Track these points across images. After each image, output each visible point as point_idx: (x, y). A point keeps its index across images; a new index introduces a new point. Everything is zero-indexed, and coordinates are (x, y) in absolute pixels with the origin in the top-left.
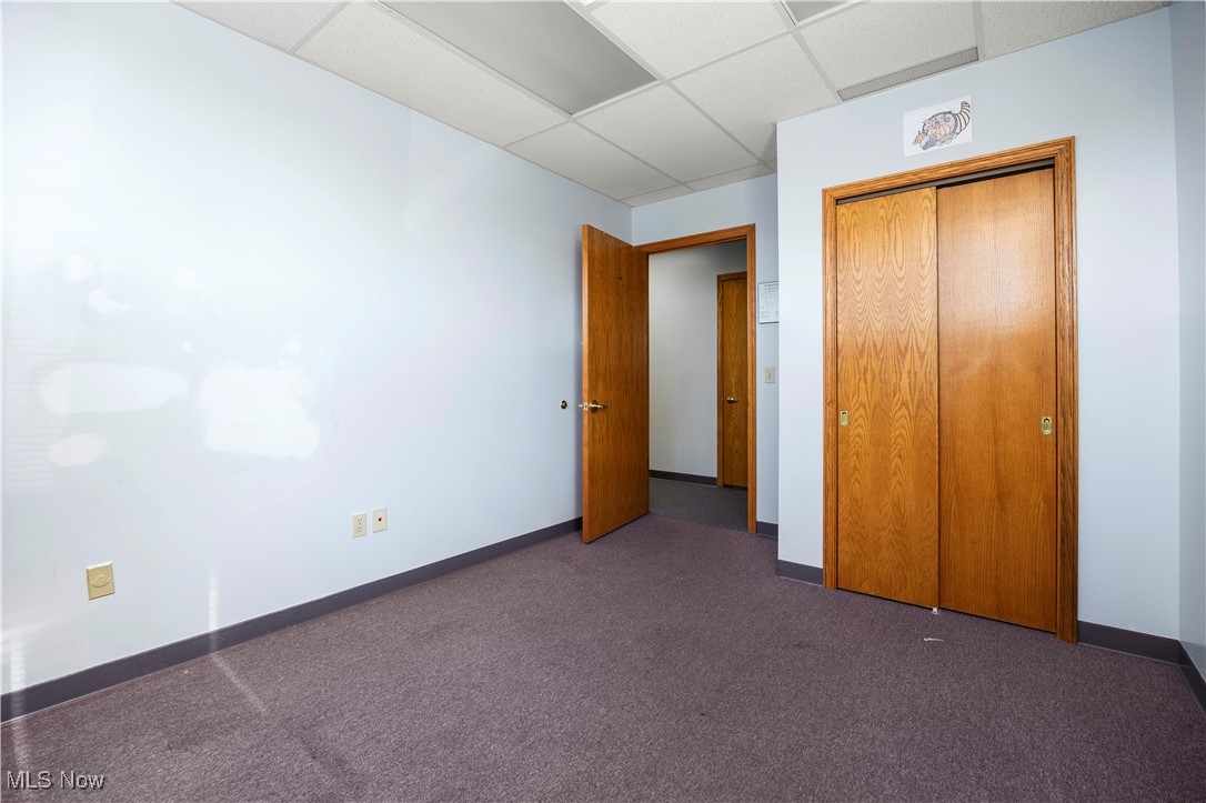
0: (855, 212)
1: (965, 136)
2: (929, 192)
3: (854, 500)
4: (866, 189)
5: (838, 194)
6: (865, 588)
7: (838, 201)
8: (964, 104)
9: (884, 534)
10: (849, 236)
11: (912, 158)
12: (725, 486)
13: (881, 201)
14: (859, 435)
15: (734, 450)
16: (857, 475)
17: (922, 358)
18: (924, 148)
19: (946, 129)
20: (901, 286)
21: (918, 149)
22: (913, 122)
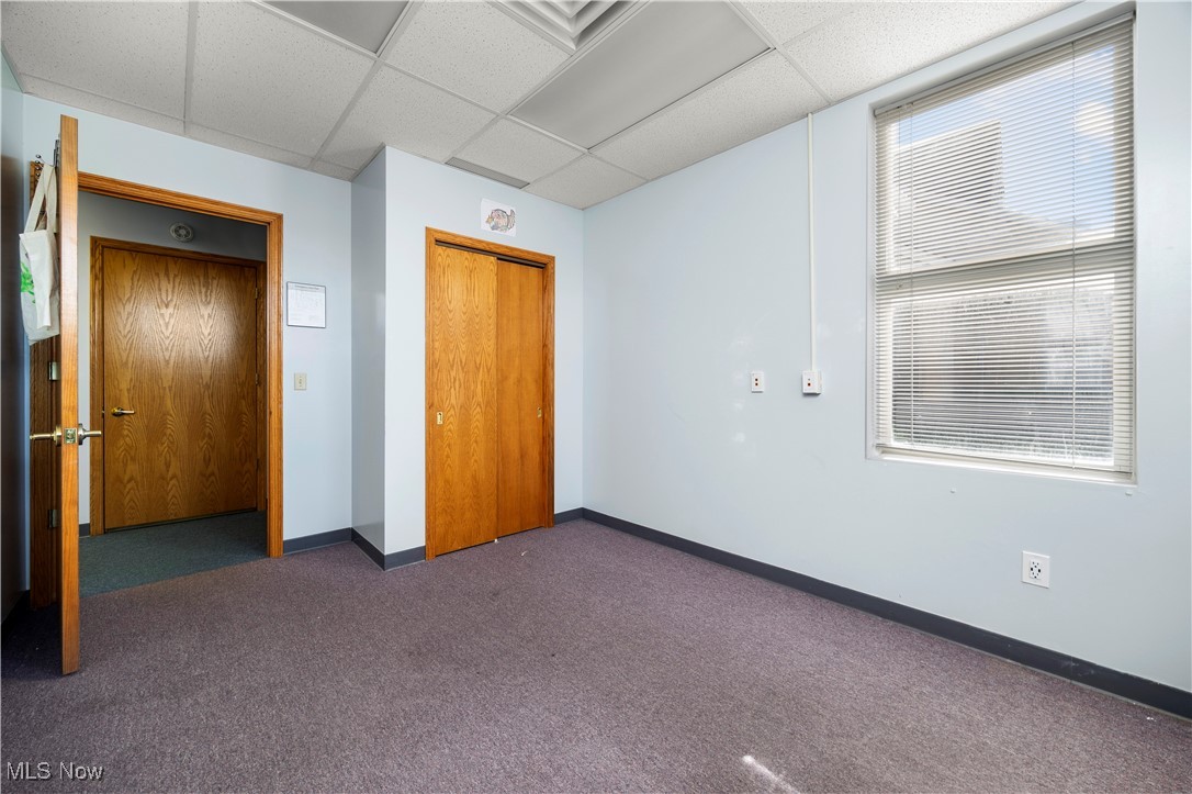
0: (448, 256)
1: (512, 232)
2: (493, 259)
3: (447, 481)
4: (458, 241)
5: (439, 237)
6: (456, 546)
7: (439, 242)
8: (512, 211)
9: (466, 501)
10: (444, 273)
11: (484, 233)
12: (106, 531)
13: (466, 254)
14: (450, 430)
15: (126, 478)
16: (449, 462)
17: (488, 372)
18: (493, 228)
19: (503, 222)
20: (477, 320)
21: (487, 227)
22: (487, 207)
